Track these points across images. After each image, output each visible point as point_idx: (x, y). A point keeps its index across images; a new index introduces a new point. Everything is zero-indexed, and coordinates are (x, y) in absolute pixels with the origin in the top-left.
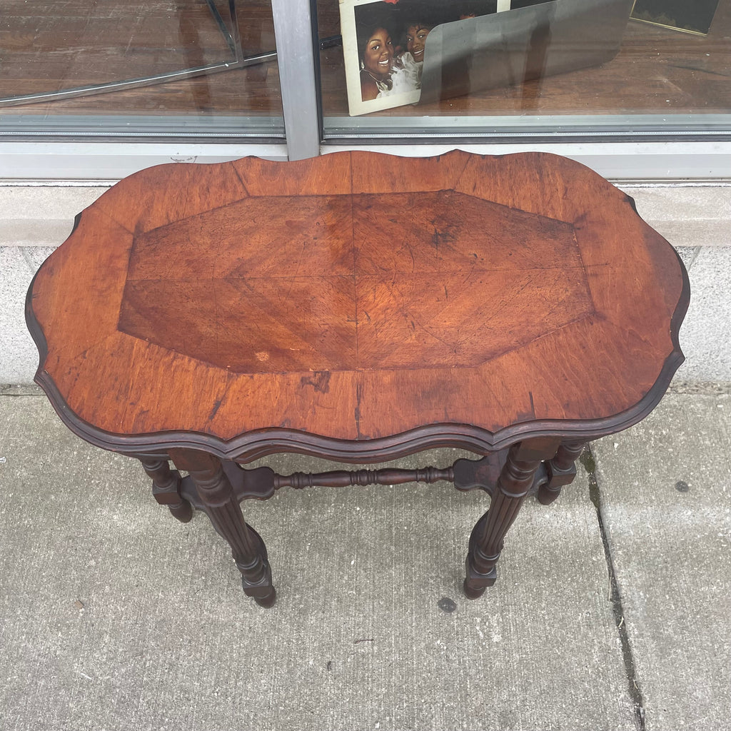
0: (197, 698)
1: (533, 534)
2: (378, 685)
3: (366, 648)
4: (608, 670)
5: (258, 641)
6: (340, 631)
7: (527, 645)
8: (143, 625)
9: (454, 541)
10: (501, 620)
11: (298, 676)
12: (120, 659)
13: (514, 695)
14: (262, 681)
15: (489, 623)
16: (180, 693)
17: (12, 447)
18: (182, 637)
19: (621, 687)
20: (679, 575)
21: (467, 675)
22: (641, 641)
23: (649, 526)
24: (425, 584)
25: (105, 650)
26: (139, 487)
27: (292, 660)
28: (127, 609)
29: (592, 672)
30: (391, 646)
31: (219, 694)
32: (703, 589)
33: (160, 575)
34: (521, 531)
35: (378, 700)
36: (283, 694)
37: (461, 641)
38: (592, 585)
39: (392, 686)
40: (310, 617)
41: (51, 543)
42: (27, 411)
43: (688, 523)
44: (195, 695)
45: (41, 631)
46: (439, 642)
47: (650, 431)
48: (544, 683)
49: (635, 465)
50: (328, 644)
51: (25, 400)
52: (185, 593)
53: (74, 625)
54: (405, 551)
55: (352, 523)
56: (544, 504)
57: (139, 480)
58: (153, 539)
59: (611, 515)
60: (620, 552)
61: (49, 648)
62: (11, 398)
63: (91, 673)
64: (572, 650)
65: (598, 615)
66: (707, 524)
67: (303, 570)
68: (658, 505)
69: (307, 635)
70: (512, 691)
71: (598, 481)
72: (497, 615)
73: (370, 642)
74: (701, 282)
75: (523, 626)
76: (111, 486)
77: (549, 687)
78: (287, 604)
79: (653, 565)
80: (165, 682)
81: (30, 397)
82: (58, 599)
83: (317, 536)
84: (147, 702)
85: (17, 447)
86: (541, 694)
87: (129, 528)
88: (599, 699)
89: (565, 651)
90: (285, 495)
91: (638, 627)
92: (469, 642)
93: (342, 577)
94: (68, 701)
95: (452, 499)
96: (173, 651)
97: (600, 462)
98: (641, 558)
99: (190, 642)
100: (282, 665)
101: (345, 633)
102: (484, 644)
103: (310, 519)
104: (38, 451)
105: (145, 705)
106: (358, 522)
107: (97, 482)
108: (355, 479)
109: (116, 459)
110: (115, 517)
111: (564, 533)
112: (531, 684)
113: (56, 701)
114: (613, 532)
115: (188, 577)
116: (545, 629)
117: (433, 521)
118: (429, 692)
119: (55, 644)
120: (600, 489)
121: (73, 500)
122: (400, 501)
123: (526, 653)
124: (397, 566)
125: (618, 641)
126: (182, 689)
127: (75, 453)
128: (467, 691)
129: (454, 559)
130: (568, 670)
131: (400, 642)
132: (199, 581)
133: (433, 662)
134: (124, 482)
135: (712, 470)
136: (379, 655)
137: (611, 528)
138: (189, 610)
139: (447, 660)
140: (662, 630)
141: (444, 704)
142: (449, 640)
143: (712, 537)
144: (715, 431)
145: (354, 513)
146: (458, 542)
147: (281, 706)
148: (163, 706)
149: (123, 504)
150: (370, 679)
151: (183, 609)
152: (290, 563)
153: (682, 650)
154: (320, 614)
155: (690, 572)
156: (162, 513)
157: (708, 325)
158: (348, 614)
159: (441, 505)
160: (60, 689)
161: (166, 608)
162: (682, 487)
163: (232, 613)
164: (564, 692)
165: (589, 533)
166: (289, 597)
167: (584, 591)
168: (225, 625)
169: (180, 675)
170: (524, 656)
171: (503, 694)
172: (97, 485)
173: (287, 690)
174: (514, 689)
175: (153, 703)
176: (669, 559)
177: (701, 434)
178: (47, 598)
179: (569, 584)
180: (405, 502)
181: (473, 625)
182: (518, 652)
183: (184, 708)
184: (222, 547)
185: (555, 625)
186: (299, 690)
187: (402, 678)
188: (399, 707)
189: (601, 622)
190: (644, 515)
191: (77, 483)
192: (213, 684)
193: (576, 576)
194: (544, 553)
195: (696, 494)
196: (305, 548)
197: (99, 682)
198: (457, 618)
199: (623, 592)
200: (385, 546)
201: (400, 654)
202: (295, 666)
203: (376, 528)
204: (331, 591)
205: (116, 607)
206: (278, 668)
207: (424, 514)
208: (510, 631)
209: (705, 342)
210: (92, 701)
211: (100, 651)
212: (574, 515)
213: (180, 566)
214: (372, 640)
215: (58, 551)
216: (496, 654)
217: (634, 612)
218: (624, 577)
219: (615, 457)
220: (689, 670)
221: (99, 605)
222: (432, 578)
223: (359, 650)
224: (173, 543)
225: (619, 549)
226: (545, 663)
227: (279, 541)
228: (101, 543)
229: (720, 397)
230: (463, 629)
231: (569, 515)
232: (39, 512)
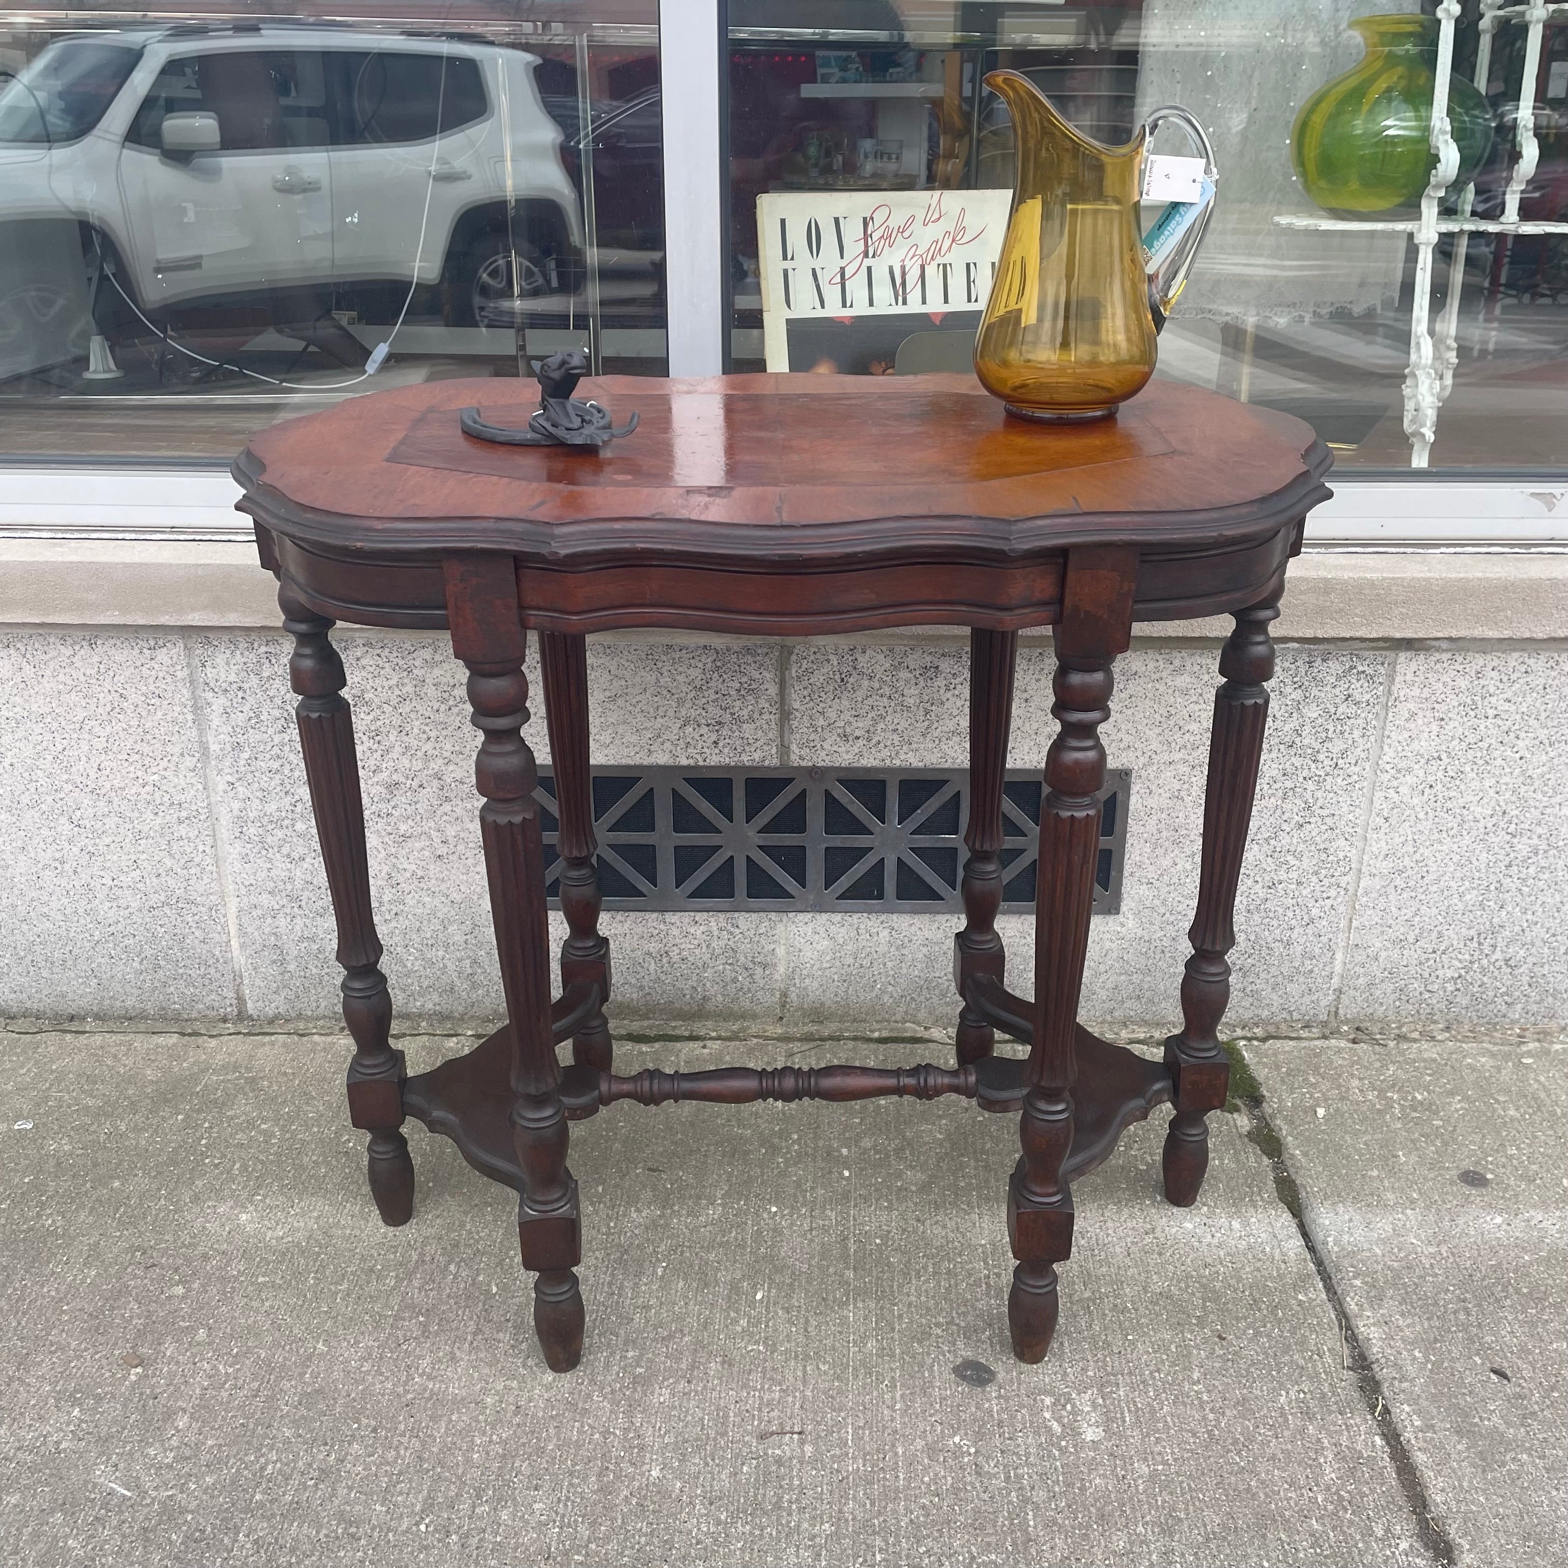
0: (376, 1534)
1: (1160, 1254)
2: (814, 1518)
3: (787, 1447)
4: (1363, 1495)
5: (533, 1432)
6: (726, 1416)
7: (1164, 1447)
8: (271, 1398)
9: (986, 1263)
10: (1100, 1401)
11: (622, 1496)
12: (204, 1458)
13: (1142, 1542)
14: (536, 1506)
15: (1074, 1406)
16: (338, 1525)
17: (50, 1107)
18: (358, 1421)
19: (1398, 1528)
20: (1498, 1322)
21: (1026, 1501)
22: (1432, 1439)
23: (1414, 1241)
24: (924, 1336)
25: (174, 1442)
26: (305, 1169)
27: (611, 1467)
28: (239, 1370)
29: (1325, 1500)
30: (846, 1444)
31: (431, 1529)
32: (1555, 1346)
33: (326, 1312)
34: (1134, 1249)
35: (814, 1546)
36: (584, 1531)
37: (1010, 1439)
38: (1303, 1342)
39: (847, 1520)
40: (657, 1391)
41: (94, 1255)
42: (96, 1055)
43: (1498, 1235)
44: (373, 1529)
45: (34, 1405)
46: (957, 1439)
47: (1389, 1094)
48: (1214, 1520)
49: (1367, 1145)
50: (696, 1440)
51: (98, 1039)
52: (376, 1344)
53: (113, 1396)
54: (878, 1278)
55: (759, 1232)
56: (1179, 1206)
57: (306, 1160)
58: (319, 1254)
59: (1327, 1222)
60: (1358, 1282)
61: (45, 1436)
62: (68, 1037)
63: (134, 1484)
64: (1273, 1458)
65: (1323, 1395)
66: (1541, 1240)
67: (647, 1308)
68: (1428, 1208)
69: (648, 1422)
70: (1138, 1535)
71: (1292, 1170)
72: (1090, 1392)
73: (795, 1436)
74: (1415, 746)
75: (1153, 1412)
76: (245, 1167)
77: (1223, 1526)
78: (607, 1365)
79: (1436, 1304)
80: (304, 1504)
81: (108, 1036)
82: (86, 1349)
83: (682, 1252)
84: (256, 1542)
85: (61, 1107)
86: (1208, 1540)
87: (270, 1233)
88: (1349, 1553)
89: (1256, 1458)
90: (617, 1186)
91: (1419, 1413)
92: (1026, 1441)
93: (735, 1322)
94: (67, 1537)
95: (979, 1196)
96: (332, 1446)
97: (1290, 1138)
98: (1407, 1293)
99: (375, 1430)
100: (585, 1479)
101: (738, 1419)
102: (1063, 1443)
103: (667, 1225)
104: (100, 1114)
105: (248, 1546)
106: (775, 1230)
107: (216, 1161)
108: (770, 1082)
109: (263, 1126)
110: (244, 1217)
111: (1229, 1254)
112: (1180, 1520)
113: (36, 1536)
114: (1336, 1249)
115: (386, 1316)
116: (1204, 1418)
117: (938, 1230)
118: (936, 1534)
119: (61, 1430)
120: (1298, 1182)
121: (159, 1189)
122: (866, 1199)
123: (1165, 1463)
124: (860, 1305)
125: (1378, 1441)
126: (341, 1517)
127: (180, 1117)
128: (1028, 1533)
129: (988, 1295)
130: (1267, 1495)
131: (867, 1439)
132: (412, 1326)
133: (945, 1477)
134: (272, 1162)
135: (1533, 1153)
136: (815, 1461)
137: (1331, 1244)
138: (382, 1374)
139: (978, 1474)
140: (1477, 1420)
141: (973, 1558)
142: (979, 1436)
143: (1557, 1259)
144: (1526, 1096)
145: (765, 1216)
146: (994, 1266)
147: (579, 1553)
148: (293, 1550)
149: (265, 1197)
150: (794, 1507)
151: (368, 1372)
152: (620, 1296)
153: (1530, 1455)
154: (682, 1384)
155: (1521, 1317)
156: (346, 1211)
157: (1456, 858)
158: (745, 1386)
159: (954, 1204)
160: (53, 1512)
161: (329, 1370)
162: (1474, 1179)
163: (480, 1379)
164: (1264, 1536)
165: (1283, 1254)
166: (612, 1354)
167: (1285, 1352)
168: (458, 1403)
169: (342, 1491)
170: (1160, 1467)
171: (1115, 1538)
172: (216, 1166)
173: (593, 1524)
174: (1140, 1529)
175: (270, 1544)
176: (1468, 1296)
177: (1497, 1101)
178: (61, 1348)
179: (1250, 1340)
180: (877, 1200)
181: (1036, 1411)
182: (1146, 1459)
183: (342, 1554)
184: (470, 1268)
185: (1228, 1412)
186: (623, 1522)
187: (873, 1504)
188: (865, 1561)
189: (1334, 1408)
190: (1400, 1224)
191: (173, 1162)
192: (418, 1508)
193: (1265, 1326)
194: (1188, 1287)
195: (1506, 1190)
196: (655, 1272)
197: (148, 1501)
198: (999, 1397)
199: (1375, 1350)
200: (832, 1270)
201: (865, 1460)
202: (618, 1477)
203: (811, 1241)
204: (709, 1344)
205: (214, 1367)
206: (576, 1481)
207: (918, 1220)
208: (1124, 1421)
209: (1460, 906)
210: (124, 1536)
211: (163, 1445)
212: (1246, 1224)
213: (373, 1299)
214: (800, 1433)
215: (106, 1271)
216: (1093, 1465)
217: (1405, 1385)
218: (1374, 1324)
219: (1323, 1132)
220: (1554, 1493)
221: (178, 1363)
222: (938, 1325)
223: (770, 1452)
224: (363, 1259)
225: (1355, 1278)
226: (1211, 1481)
227: (597, 1258)
228: (205, 1257)
229: (1524, 1048)
230: (1012, 1417)
231: (1236, 1225)
232: (82, 1206)
